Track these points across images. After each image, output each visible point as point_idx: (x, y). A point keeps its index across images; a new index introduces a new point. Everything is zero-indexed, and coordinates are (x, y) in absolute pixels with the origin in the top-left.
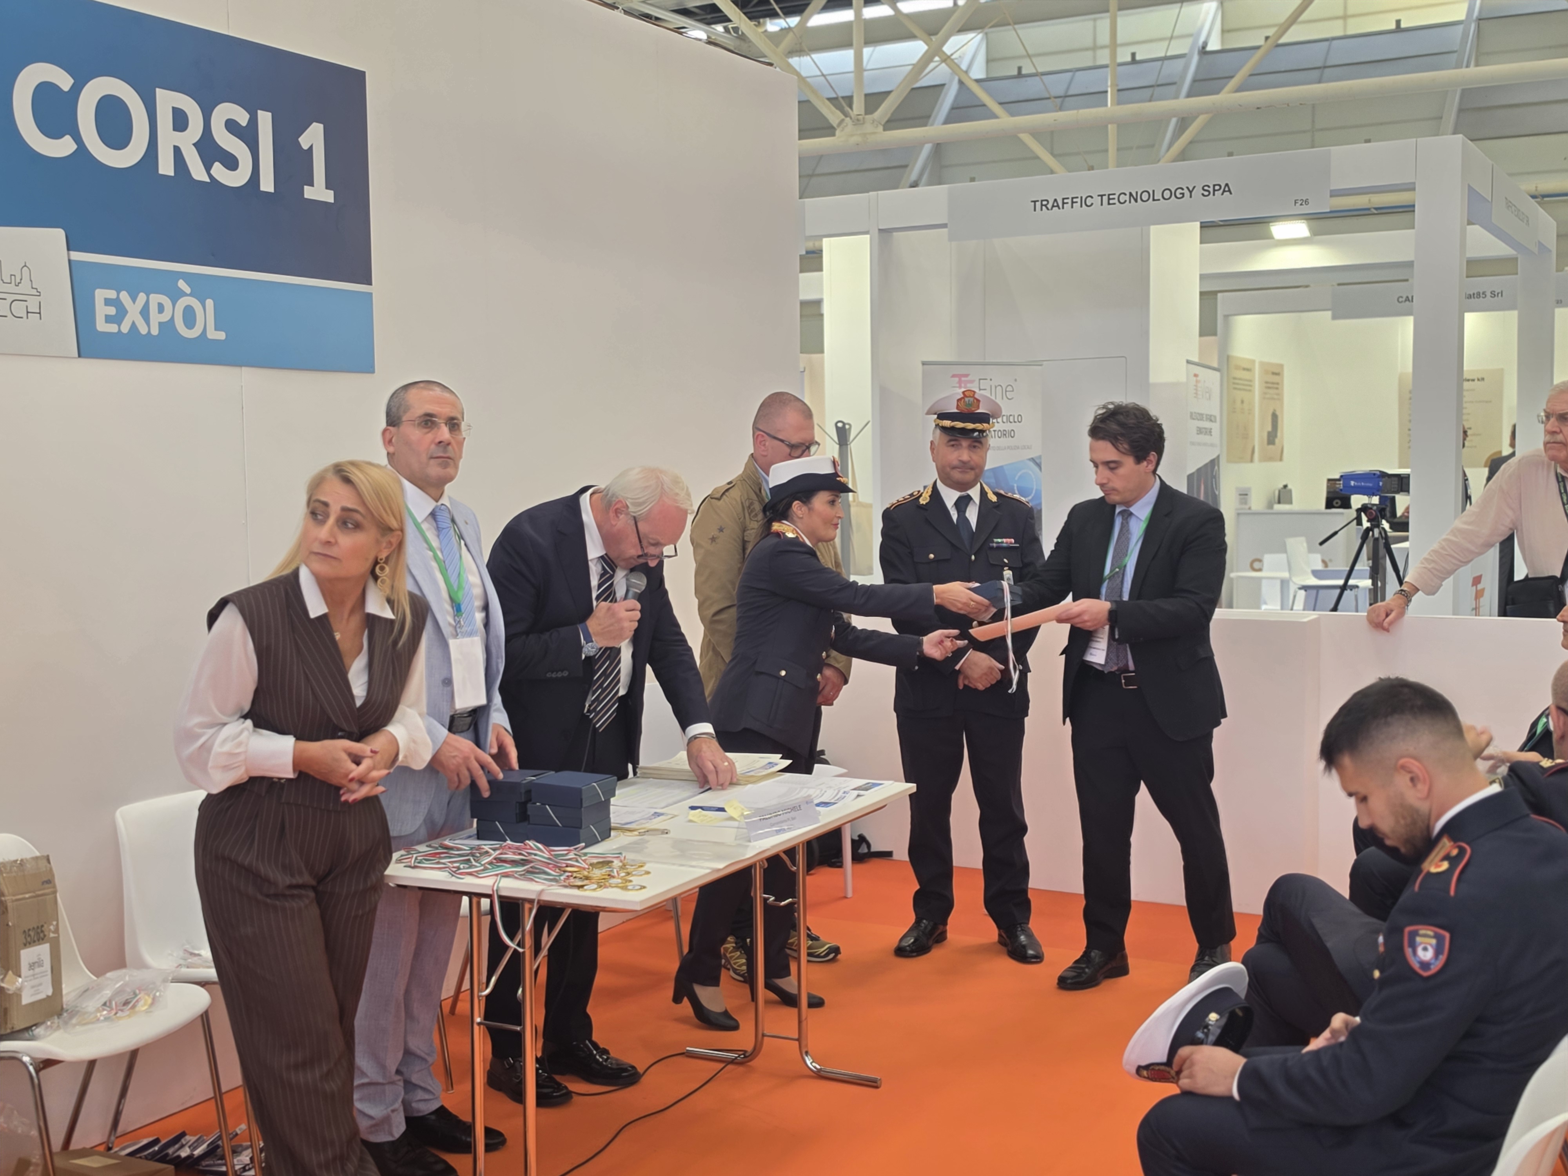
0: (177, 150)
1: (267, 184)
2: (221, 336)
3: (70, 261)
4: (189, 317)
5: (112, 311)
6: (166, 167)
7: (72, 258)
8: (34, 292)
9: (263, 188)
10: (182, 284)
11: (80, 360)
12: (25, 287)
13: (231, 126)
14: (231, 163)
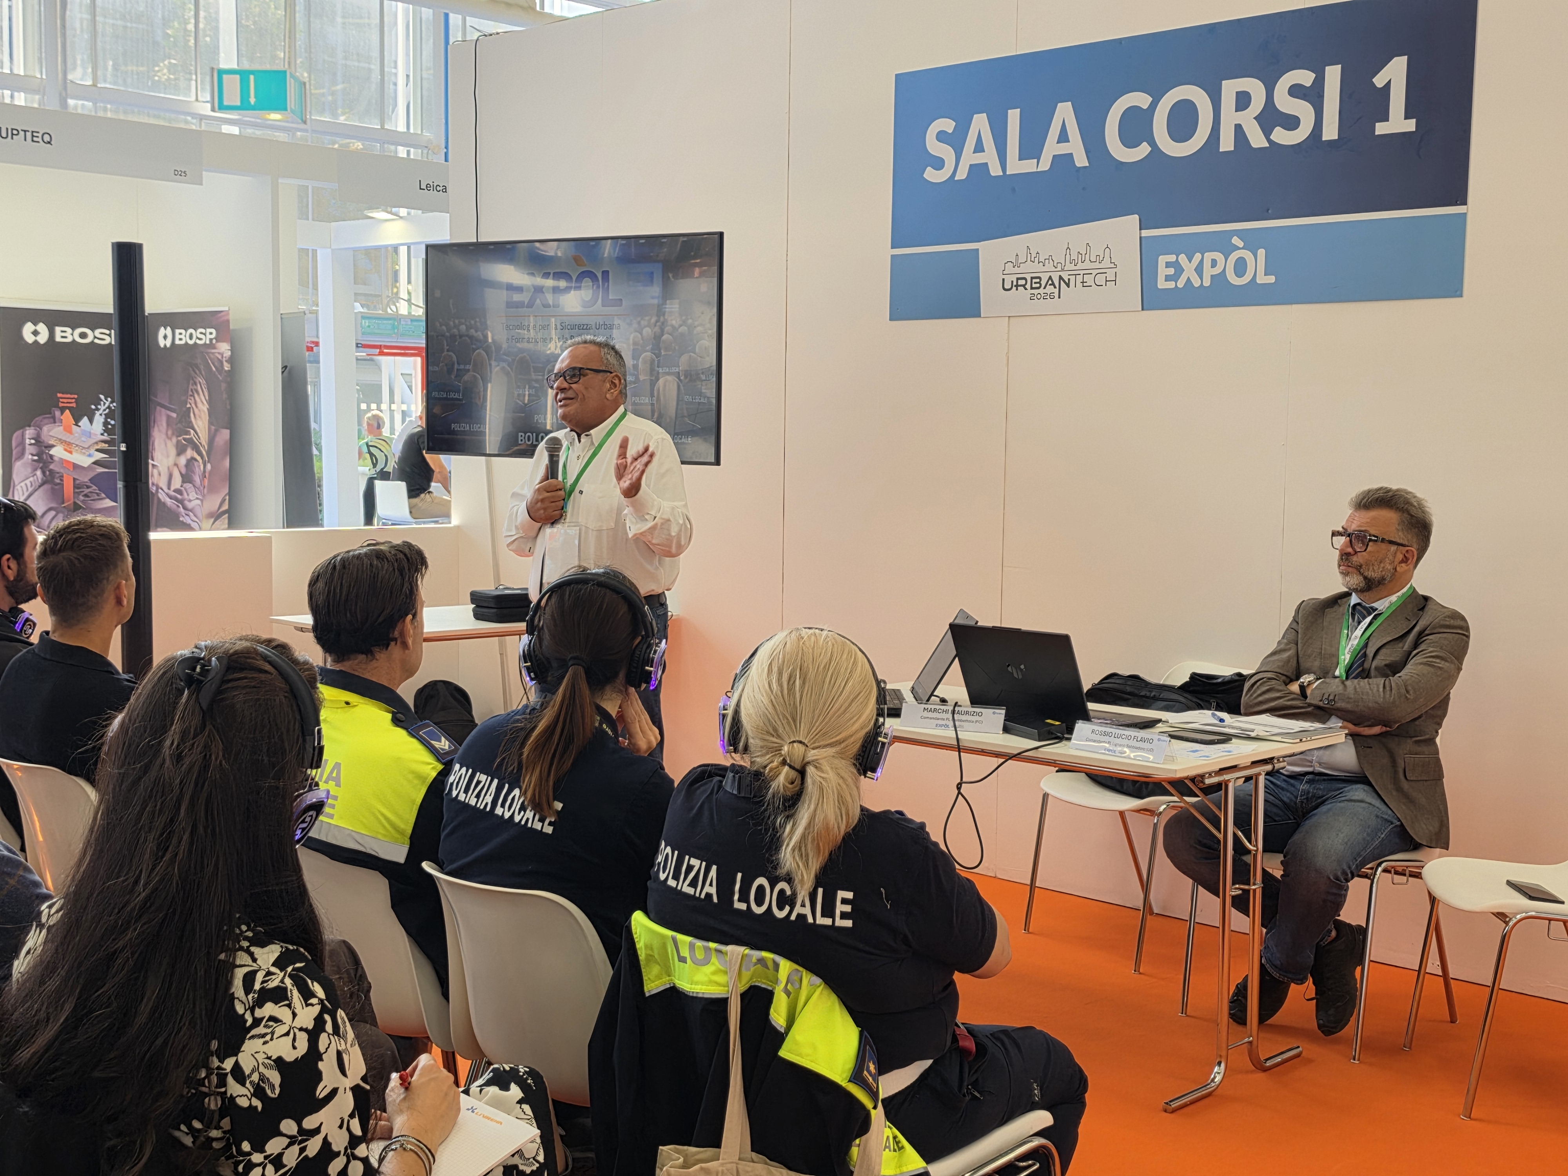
0: (1238, 128)
1: (1330, 132)
2: (1271, 279)
3: (1141, 238)
4: (1240, 267)
5: (1171, 271)
6: (1227, 144)
7: (1143, 235)
8: (1112, 266)
9: (1325, 137)
10: (1236, 241)
11: (1144, 312)
12: (1106, 263)
13: (1296, 91)
14: (1291, 123)
